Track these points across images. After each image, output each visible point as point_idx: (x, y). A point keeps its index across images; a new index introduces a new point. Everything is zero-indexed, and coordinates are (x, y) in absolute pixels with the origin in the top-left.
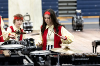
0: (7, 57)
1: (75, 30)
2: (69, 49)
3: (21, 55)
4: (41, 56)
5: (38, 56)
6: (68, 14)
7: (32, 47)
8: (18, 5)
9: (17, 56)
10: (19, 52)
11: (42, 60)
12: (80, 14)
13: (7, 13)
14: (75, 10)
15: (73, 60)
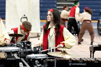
2: (66, 53)
3: (17, 58)
7: (29, 50)
9: (13, 59)
10: (15, 55)
11: (38, 64)
13: (5, 14)
15: (70, 64)
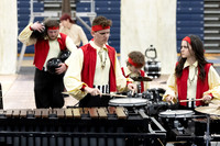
0: (122, 119)
5: (172, 119)
7: (162, 103)
8: (136, 32)
9: (138, 118)
10: (142, 112)
11: (180, 126)
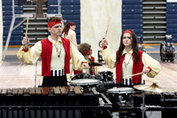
0: (78, 95)
1: (164, 60)
2: (157, 86)
3: (96, 93)
4: (121, 95)
6: (154, 39)
7: (110, 82)
8: (92, 28)
9: (91, 94)
10: (94, 89)
11: (122, 100)
12: (170, 41)
14: (164, 34)
15: (162, 100)
